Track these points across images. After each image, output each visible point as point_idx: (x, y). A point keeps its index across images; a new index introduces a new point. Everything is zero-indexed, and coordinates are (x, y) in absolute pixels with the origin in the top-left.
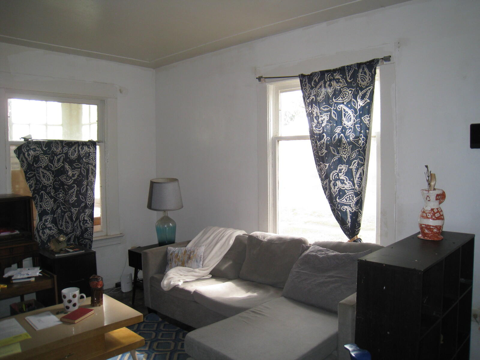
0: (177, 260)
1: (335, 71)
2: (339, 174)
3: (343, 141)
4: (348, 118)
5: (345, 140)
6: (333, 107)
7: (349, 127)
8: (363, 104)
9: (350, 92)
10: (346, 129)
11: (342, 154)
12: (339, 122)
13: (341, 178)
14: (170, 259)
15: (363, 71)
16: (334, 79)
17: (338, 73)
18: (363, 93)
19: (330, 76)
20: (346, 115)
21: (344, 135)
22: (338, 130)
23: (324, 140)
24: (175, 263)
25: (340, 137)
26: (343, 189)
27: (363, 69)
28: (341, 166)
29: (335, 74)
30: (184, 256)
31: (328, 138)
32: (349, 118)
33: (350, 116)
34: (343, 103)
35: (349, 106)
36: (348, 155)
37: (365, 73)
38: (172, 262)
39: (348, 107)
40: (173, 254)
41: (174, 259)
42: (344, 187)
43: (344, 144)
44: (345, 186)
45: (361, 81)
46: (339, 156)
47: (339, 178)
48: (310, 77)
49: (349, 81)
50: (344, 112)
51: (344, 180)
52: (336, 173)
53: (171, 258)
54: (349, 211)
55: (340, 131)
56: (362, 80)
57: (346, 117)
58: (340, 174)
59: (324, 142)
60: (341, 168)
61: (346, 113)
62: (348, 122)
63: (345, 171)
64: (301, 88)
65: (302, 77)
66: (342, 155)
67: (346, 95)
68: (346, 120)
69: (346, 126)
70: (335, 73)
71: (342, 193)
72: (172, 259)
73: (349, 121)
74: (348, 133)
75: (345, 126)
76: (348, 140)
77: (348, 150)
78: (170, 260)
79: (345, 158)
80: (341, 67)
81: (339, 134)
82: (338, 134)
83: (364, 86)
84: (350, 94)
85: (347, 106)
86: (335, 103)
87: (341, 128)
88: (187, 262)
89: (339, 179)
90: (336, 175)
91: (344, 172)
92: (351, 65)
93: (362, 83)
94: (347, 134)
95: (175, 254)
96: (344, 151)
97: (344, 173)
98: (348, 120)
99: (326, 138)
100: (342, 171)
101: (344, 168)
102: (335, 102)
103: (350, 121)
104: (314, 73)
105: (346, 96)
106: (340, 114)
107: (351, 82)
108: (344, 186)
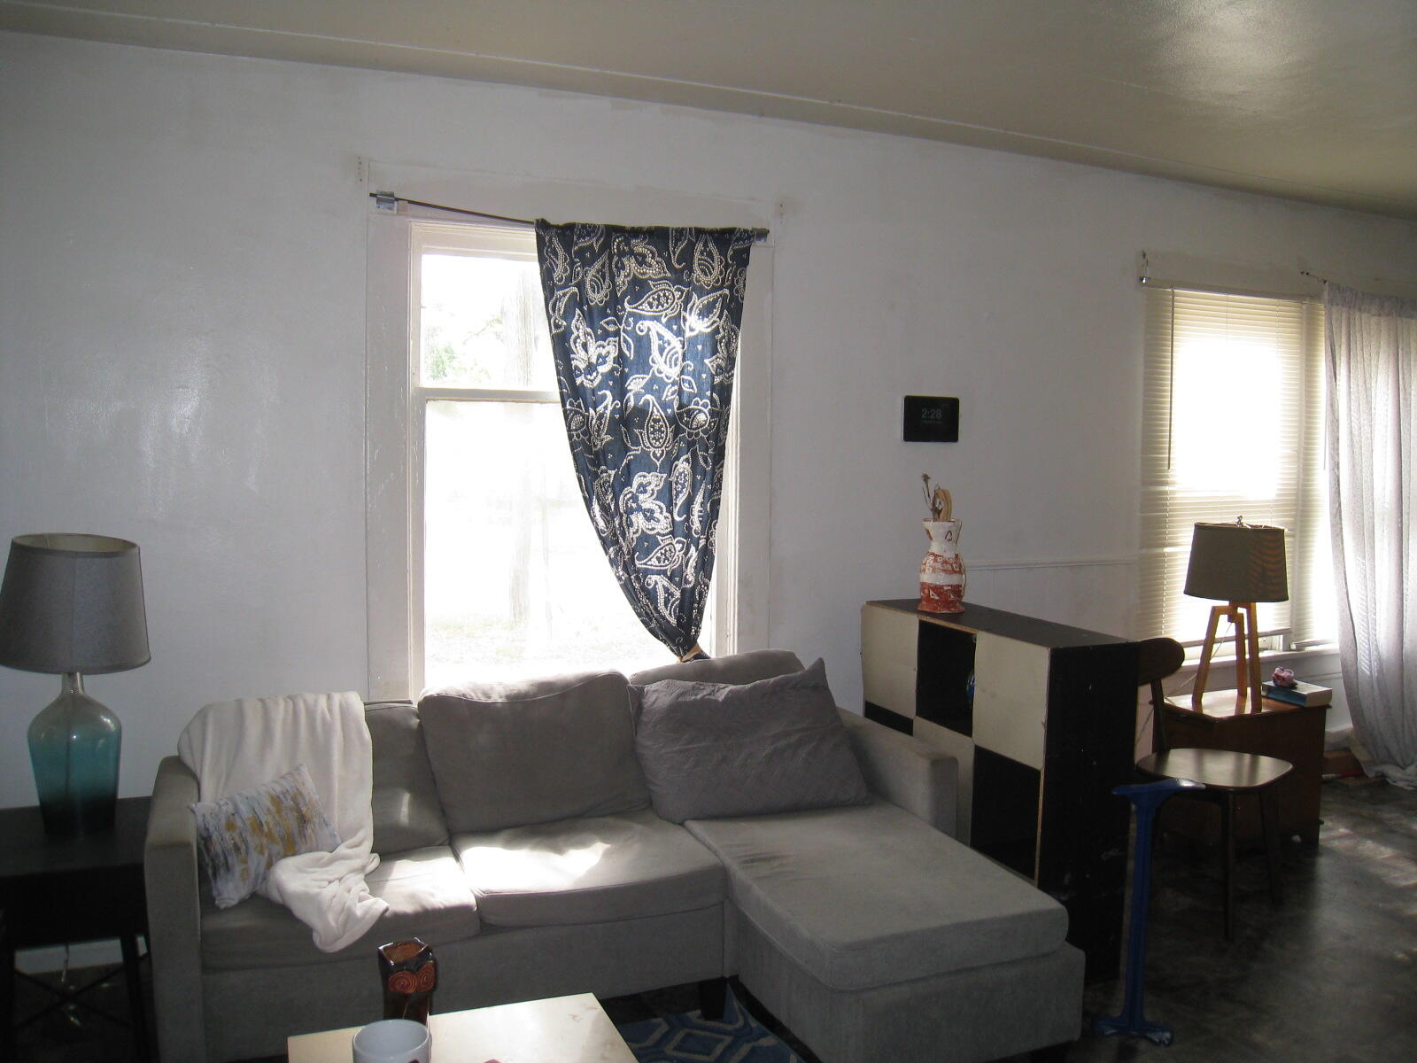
0: (265, 841)
1: (635, 232)
2: (637, 497)
3: (652, 412)
4: (671, 358)
5: (658, 411)
6: (623, 325)
7: (672, 379)
8: (707, 327)
9: (677, 294)
10: (663, 385)
11: (649, 445)
12: (643, 363)
13: (645, 506)
14: (235, 845)
15: (705, 249)
16: (632, 253)
17: (644, 239)
18: (706, 302)
19: (620, 242)
20: (666, 351)
21: (659, 399)
22: (635, 384)
23: (606, 408)
24: (261, 853)
25: (641, 403)
26: (652, 533)
27: (706, 245)
28: (645, 477)
29: (633, 241)
30: (280, 817)
31: (617, 404)
32: (674, 358)
33: (676, 353)
34: (657, 319)
35: (675, 327)
36: (666, 447)
37: (710, 255)
38: (247, 853)
39: (671, 330)
40: (239, 823)
41: (253, 841)
42: (653, 529)
43: (656, 421)
44: (656, 527)
45: (699, 272)
46: (638, 450)
47: (641, 507)
48: (567, 232)
49: (677, 266)
50: (661, 342)
51: (652, 512)
52: (630, 495)
53: (237, 839)
54: (663, 586)
55: (642, 388)
56: (703, 271)
57: (665, 354)
58: (641, 497)
59: (604, 413)
60: (645, 481)
61: (666, 345)
62: (671, 367)
63: (656, 489)
64: (537, 255)
65: (542, 226)
66: (648, 448)
67: (667, 300)
68: (665, 362)
69: (663, 375)
70: (636, 237)
71: (647, 543)
72: (245, 841)
73: (673, 365)
74: (669, 394)
75: (662, 378)
76: (669, 411)
77: (666, 437)
78: (237, 848)
79: (658, 455)
80: (655, 227)
81: (638, 396)
82: (634, 395)
83: (708, 285)
84: (678, 299)
85: (668, 326)
86: (631, 315)
87: (645, 381)
88: (303, 835)
89: (639, 509)
90: (630, 498)
91: (653, 490)
92: (683, 229)
93: (703, 278)
94: (667, 396)
95: (248, 823)
96: (654, 438)
97: (652, 494)
98: (670, 361)
99: (612, 402)
100: (649, 488)
101: (654, 480)
102: (629, 312)
103: (676, 365)
104: (590, 227)
105: (667, 303)
106: (643, 344)
107: (682, 271)
108: (653, 526)
